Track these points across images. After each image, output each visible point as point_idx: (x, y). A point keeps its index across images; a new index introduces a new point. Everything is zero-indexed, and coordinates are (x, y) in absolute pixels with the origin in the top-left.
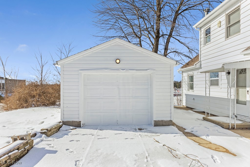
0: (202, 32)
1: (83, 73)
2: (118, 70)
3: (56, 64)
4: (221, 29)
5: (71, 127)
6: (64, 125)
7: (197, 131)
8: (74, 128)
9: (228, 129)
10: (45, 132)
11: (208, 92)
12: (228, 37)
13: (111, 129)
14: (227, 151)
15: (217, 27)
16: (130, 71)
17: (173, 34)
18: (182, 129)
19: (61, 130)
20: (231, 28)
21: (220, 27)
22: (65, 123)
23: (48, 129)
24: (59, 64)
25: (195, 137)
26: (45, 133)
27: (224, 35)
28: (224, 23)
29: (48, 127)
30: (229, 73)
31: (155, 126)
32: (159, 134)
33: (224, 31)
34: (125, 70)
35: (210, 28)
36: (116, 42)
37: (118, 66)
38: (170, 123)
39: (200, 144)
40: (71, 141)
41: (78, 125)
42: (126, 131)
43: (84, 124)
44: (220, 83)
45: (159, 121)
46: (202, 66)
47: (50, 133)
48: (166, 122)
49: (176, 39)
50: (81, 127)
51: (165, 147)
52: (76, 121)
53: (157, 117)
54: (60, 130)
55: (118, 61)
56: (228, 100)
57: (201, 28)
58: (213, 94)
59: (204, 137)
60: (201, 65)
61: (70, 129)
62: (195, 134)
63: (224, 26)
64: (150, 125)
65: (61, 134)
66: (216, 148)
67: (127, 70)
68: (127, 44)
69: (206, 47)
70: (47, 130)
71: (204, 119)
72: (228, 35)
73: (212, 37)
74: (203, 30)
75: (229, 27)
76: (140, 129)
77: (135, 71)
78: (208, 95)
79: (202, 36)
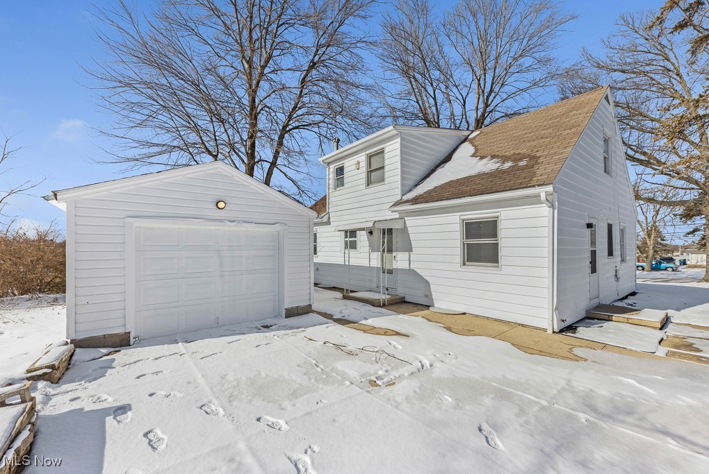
0: (331, 170)
1: (137, 223)
2: (221, 221)
3: (53, 197)
4: (359, 171)
5: (104, 351)
6: (78, 350)
7: (349, 316)
8: (112, 349)
9: (380, 306)
10: (45, 374)
11: (347, 259)
12: (368, 185)
13: (211, 336)
14: (397, 334)
15: (354, 167)
16: (245, 224)
17: (279, 162)
18: (328, 316)
19: (76, 361)
20: (372, 174)
21: (358, 169)
22: (78, 344)
23: (54, 365)
24: (62, 200)
25: (353, 324)
26: (47, 377)
27: (364, 181)
28: (363, 164)
29: (53, 359)
30: (371, 233)
31: (287, 317)
32: (303, 329)
33: (364, 175)
34: (234, 223)
35: (343, 167)
36: (217, 168)
37: (220, 214)
38: (307, 310)
39: (365, 331)
40: (138, 378)
41: (122, 342)
42: (244, 334)
43: (138, 337)
44: (358, 245)
45: (292, 308)
46: (331, 220)
47: (58, 374)
48: (302, 308)
49: (281, 171)
50: (130, 345)
51: (328, 344)
52: (116, 335)
53: (289, 304)
54: (72, 362)
55: (221, 205)
56: (370, 268)
57: (329, 164)
58: (353, 262)
59: (363, 322)
60: (329, 218)
61: (101, 355)
62: (349, 319)
63: (364, 168)
64: (277, 316)
65: (90, 371)
66: (385, 333)
67: (239, 222)
68: (238, 175)
69: (337, 193)
70: (52, 367)
71: (345, 298)
72: (369, 183)
73: (346, 181)
74: (332, 168)
75: (370, 171)
76: (266, 327)
77: (254, 225)
78: (347, 263)
79: (331, 176)
